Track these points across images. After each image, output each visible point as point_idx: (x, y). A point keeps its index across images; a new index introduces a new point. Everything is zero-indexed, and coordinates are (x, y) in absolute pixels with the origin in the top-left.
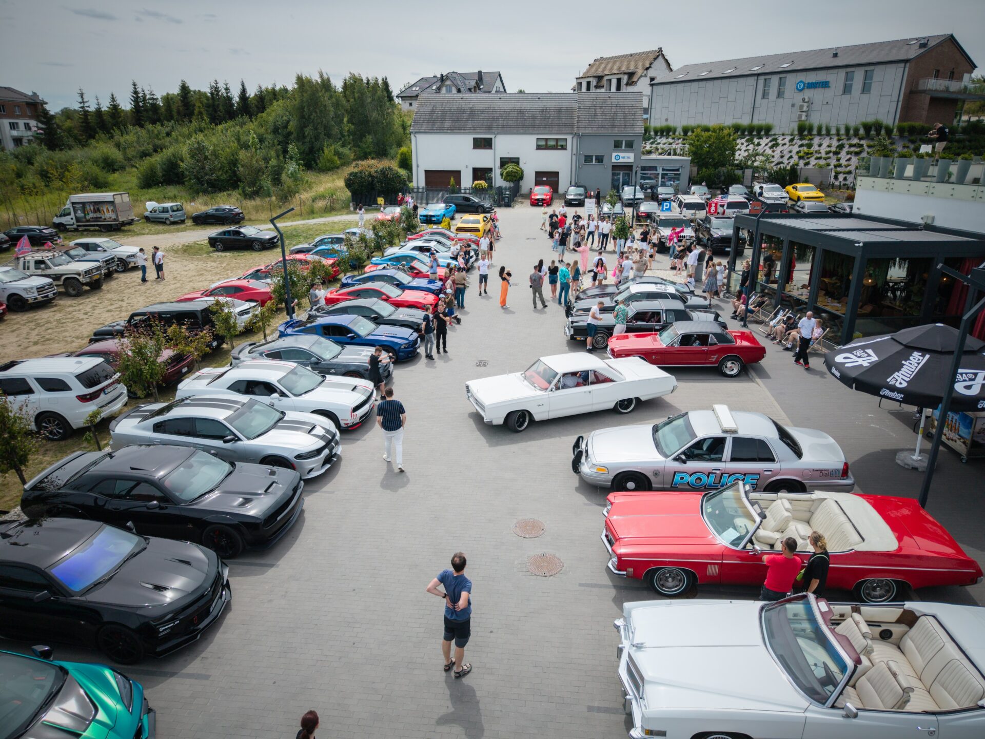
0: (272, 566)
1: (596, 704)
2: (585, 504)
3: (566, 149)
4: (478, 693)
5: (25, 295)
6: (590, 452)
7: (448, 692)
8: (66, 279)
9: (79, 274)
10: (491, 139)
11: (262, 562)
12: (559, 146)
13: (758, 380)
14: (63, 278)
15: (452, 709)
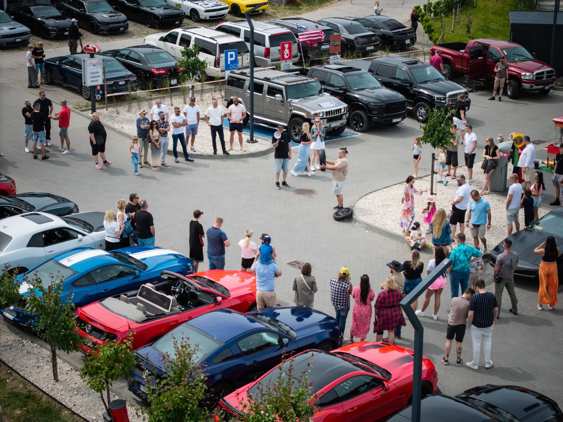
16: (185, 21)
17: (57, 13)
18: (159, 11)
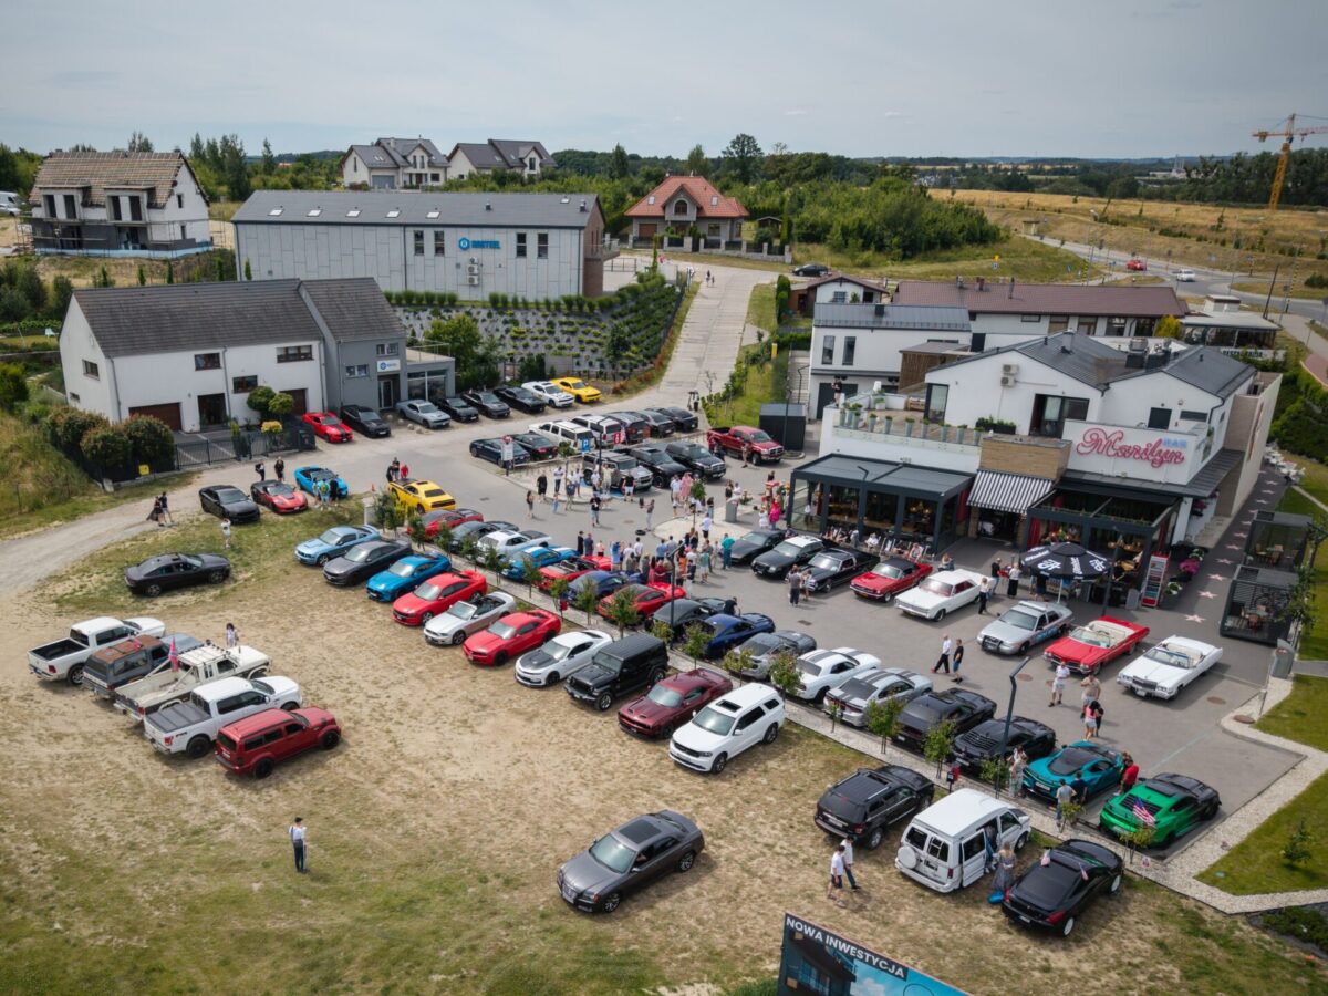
3: (311, 359)
10: (218, 355)
12: (301, 356)
16: (547, 408)
17: (464, 404)
18: (528, 401)
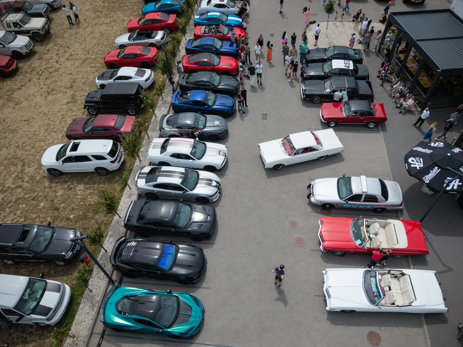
0: (213, 244)
1: (316, 294)
2: (311, 212)
4: (285, 292)
5: (21, 51)
6: (314, 194)
7: (277, 291)
8: (33, 33)
9: (39, 30)
11: (210, 242)
13: (381, 132)
14: (31, 32)
15: (278, 297)
